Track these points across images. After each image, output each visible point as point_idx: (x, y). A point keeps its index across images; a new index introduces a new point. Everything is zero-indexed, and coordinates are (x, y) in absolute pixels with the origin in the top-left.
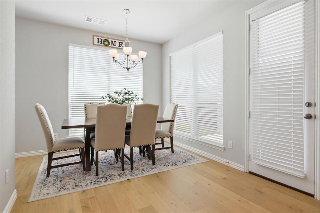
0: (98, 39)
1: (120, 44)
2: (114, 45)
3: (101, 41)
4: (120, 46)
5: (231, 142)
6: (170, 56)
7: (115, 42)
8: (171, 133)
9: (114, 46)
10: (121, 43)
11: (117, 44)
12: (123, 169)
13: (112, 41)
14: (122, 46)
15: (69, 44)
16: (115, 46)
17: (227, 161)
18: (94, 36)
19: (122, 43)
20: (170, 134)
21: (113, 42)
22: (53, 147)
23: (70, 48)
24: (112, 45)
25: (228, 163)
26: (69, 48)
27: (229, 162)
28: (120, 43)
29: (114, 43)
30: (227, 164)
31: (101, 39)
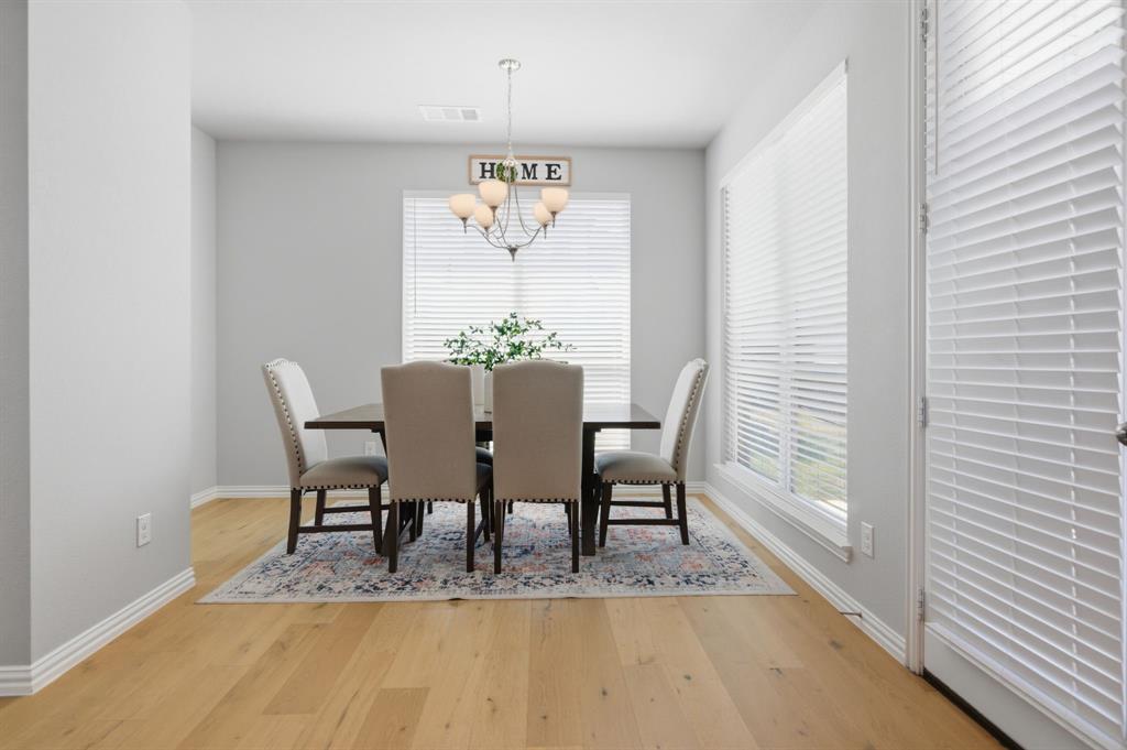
0: (483, 165)
1: (550, 172)
2: (532, 176)
3: (492, 171)
4: (549, 178)
5: (871, 527)
6: (721, 186)
7: (534, 166)
8: (676, 470)
9: (531, 181)
10: (553, 168)
11: (542, 172)
12: (471, 568)
13: (525, 166)
14: (557, 176)
15: (405, 192)
16: (535, 178)
17: (858, 607)
18: (471, 158)
19: (559, 166)
20: (672, 471)
21: (529, 167)
22: (304, 476)
23: (408, 203)
24: (524, 178)
25: (860, 616)
26: (405, 204)
27: (863, 615)
28: (549, 166)
29: (530, 172)
30: (855, 620)
31: (492, 165)
